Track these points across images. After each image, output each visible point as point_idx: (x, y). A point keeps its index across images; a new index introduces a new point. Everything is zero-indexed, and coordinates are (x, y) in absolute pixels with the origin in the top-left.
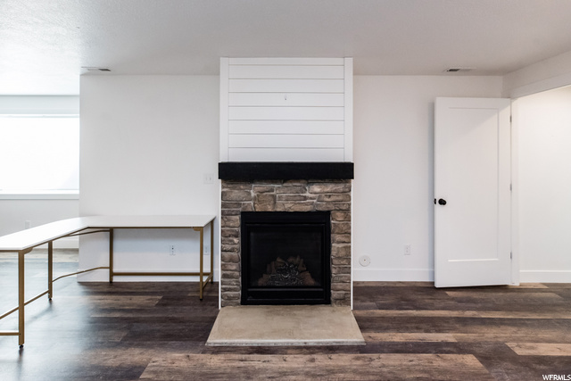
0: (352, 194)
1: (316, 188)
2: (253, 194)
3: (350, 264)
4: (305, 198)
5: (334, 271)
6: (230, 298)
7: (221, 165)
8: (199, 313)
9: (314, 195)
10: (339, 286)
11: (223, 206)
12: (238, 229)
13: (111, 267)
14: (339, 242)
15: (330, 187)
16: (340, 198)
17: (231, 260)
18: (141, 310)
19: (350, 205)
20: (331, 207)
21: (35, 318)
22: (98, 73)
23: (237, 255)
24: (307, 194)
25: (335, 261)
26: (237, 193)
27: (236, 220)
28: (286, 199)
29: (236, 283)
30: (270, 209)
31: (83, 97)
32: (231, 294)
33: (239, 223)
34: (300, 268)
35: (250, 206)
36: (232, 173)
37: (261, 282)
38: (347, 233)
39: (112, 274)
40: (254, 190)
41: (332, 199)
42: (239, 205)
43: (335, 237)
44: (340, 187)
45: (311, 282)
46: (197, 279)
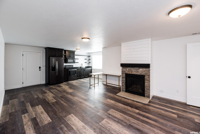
0: (150, 71)
1: (141, 70)
2: (127, 70)
3: (150, 88)
4: (138, 72)
5: (145, 89)
6: (123, 90)
7: (121, 64)
8: (118, 91)
9: (141, 71)
10: (147, 93)
11: (122, 72)
12: (125, 77)
13: (106, 82)
14: (147, 83)
15: (144, 69)
16: (147, 72)
17: (123, 83)
18: (109, 89)
19: (150, 74)
20: (145, 74)
21: (96, 86)
22: (104, 48)
23: (124, 82)
24: (139, 71)
25: (146, 87)
26: (124, 70)
27: (124, 75)
28: (134, 71)
29: (124, 87)
30: (131, 73)
31: (103, 52)
32: (123, 89)
33: (125, 75)
34: (139, 88)
35: (127, 72)
36: (123, 65)
37: (130, 88)
38: (149, 81)
39: (106, 83)
40: (128, 69)
41: (145, 72)
42: (125, 72)
43: (146, 81)
44: (147, 70)
45: (141, 91)
46: (118, 87)
